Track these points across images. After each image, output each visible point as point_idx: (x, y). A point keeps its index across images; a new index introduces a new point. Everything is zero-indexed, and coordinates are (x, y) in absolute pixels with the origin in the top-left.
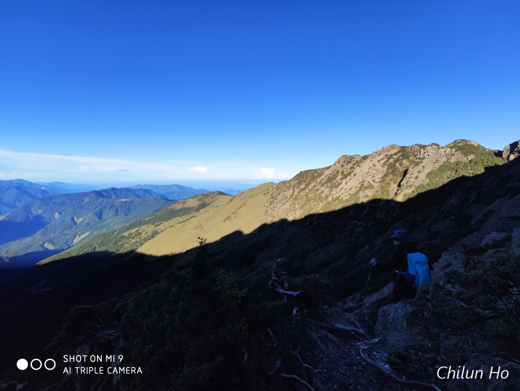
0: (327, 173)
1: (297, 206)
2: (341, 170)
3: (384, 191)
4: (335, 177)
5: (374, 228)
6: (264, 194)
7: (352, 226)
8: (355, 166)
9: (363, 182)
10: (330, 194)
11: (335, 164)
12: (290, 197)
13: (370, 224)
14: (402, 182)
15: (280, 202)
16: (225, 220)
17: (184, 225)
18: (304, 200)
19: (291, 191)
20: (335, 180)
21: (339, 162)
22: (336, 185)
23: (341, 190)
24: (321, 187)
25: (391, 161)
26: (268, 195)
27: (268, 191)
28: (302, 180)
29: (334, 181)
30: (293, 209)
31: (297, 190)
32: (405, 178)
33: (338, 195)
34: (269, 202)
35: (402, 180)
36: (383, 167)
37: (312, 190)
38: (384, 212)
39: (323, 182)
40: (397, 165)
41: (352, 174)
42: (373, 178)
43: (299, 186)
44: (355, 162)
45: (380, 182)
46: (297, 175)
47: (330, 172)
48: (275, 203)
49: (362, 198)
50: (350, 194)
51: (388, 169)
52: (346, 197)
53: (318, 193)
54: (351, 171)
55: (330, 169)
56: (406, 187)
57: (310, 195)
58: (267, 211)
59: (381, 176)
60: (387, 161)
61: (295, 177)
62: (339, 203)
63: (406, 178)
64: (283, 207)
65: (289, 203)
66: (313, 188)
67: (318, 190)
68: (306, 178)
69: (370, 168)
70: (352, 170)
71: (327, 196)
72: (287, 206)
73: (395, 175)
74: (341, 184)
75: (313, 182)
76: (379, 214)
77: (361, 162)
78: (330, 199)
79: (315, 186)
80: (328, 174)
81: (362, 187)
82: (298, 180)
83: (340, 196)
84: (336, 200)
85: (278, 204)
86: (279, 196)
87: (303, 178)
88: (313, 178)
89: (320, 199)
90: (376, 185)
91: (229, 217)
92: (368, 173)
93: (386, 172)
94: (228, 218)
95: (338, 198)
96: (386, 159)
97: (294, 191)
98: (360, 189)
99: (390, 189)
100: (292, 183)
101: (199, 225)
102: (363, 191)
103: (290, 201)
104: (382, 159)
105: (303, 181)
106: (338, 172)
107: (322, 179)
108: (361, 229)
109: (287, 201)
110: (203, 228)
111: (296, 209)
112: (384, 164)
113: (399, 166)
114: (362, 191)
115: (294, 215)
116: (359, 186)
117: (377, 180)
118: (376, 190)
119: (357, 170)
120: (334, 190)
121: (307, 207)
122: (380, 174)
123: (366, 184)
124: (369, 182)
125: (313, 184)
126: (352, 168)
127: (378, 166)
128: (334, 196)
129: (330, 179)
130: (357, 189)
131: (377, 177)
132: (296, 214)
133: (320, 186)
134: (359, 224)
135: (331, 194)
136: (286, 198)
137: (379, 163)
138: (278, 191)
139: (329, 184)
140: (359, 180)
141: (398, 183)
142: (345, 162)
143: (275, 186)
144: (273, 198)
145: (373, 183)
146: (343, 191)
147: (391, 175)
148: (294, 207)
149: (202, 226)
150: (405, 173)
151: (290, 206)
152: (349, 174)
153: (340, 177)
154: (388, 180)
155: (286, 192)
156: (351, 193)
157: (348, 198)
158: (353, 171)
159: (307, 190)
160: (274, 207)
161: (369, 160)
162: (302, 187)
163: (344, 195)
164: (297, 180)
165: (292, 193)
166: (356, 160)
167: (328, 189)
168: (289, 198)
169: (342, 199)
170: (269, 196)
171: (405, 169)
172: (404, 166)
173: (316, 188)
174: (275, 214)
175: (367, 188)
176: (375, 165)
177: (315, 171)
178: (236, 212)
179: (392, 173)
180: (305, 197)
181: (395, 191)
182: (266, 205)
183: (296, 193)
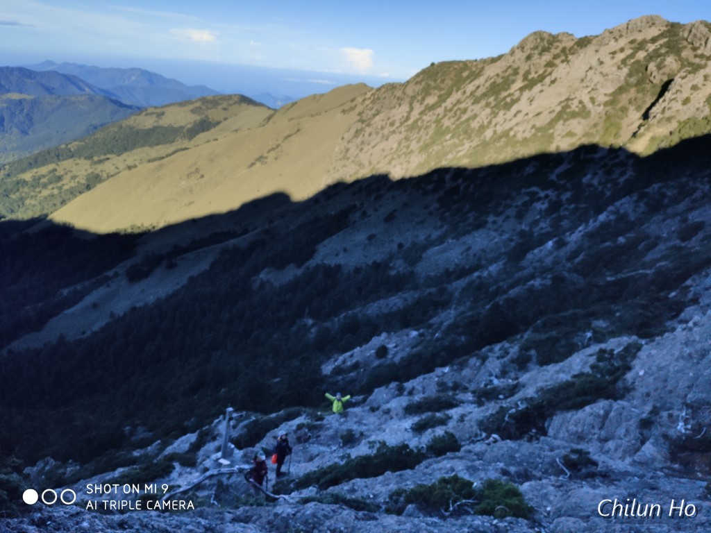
0: (491, 71)
1: (414, 146)
2: (524, 67)
3: (612, 125)
4: (507, 83)
5: (573, 206)
6: (344, 112)
7: (527, 198)
8: (557, 61)
9: (568, 99)
10: (490, 122)
11: (512, 53)
12: (402, 124)
13: (566, 196)
14: (654, 109)
15: (377, 133)
16: (253, 164)
17: (161, 166)
18: (431, 131)
19: (405, 108)
20: (506, 90)
21: (523, 48)
22: (506, 104)
23: (515, 115)
24: (473, 104)
25: (641, 55)
26: (352, 113)
27: (353, 104)
28: (433, 84)
29: (504, 94)
30: (405, 150)
31: (418, 108)
32: (661, 100)
33: (507, 126)
34: (353, 131)
35: (653, 104)
36: (619, 68)
37: (451, 110)
38: (600, 172)
39: (479, 93)
40: (652, 66)
41: (548, 80)
42: (593, 94)
43: (423, 99)
44: (558, 51)
45: (606, 104)
46: (424, 72)
47: (499, 71)
48: (366, 134)
49: (559, 138)
50: (533, 127)
51: (630, 75)
52: (524, 132)
53: (464, 117)
54: (545, 71)
55: (498, 64)
56: (659, 122)
57: (447, 122)
58: (347, 150)
59: (610, 90)
60: (631, 56)
61: (418, 75)
62: (507, 144)
63: (664, 101)
64: (384, 144)
65: (397, 137)
66: (455, 105)
67: (465, 111)
68: (443, 81)
69: (591, 68)
70: (549, 70)
71: (483, 128)
72: (393, 142)
73: (643, 90)
74: (518, 100)
75: (457, 91)
76: (589, 176)
77: (572, 51)
78: (489, 134)
79: (459, 102)
80: (492, 74)
81: (565, 113)
82: (423, 83)
83: (511, 129)
84: (500, 137)
85: (374, 136)
86: (377, 118)
87: (435, 81)
88: (459, 83)
89: (466, 132)
90: (597, 111)
91: (261, 157)
92: (582, 80)
93: (622, 82)
94: (261, 159)
95: (506, 134)
96: (629, 52)
97: (411, 109)
98: (560, 116)
99: (625, 122)
100: (410, 91)
101: (193, 170)
102: (565, 120)
103: (400, 133)
104: (622, 50)
105: (435, 88)
106: (516, 72)
107: (478, 87)
108: (544, 206)
109: (394, 132)
110: (202, 176)
111: (412, 152)
112: (624, 61)
113: (654, 69)
114: (561, 122)
115: (405, 165)
116: (559, 109)
117: (602, 99)
118: (593, 123)
119: (561, 70)
120: (501, 113)
121: (436, 148)
122: (609, 84)
123: (574, 106)
124: (581, 102)
125: (456, 96)
126: (550, 64)
127: (610, 65)
128: (499, 129)
129: (495, 89)
130: (553, 115)
131: (602, 91)
132: (409, 162)
133: (470, 103)
134: (542, 194)
135: (494, 123)
136: (392, 124)
137: (613, 58)
138: (376, 107)
139: (492, 99)
140: (560, 95)
141: (643, 111)
142: (536, 48)
143: (369, 95)
144: (362, 121)
145: (589, 105)
146: (520, 117)
147: (633, 90)
148: (408, 147)
149: (201, 173)
150: (665, 87)
151: (400, 143)
152: (541, 78)
153: (519, 84)
154: (624, 99)
155: (394, 111)
156: (538, 124)
157: (528, 135)
158: (550, 74)
159: (440, 110)
160: (363, 143)
161: (590, 49)
162: (431, 100)
163: (520, 128)
164: (420, 82)
165: (405, 115)
166: (561, 46)
167: (488, 111)
168: (397, 124)
169: (515, 136)
170: (353, 116)
171: (665, 79)
172: (666, 70)
173: (462, 106)
174: (364, 158)
175: (574, 115)
176: (601, 63)
177: (465, 65)
178: (278, 146)
179: (636, 85)
180: (433, 126)
181: (634, 128)
182: (346, 136)
183: (415, 115)
